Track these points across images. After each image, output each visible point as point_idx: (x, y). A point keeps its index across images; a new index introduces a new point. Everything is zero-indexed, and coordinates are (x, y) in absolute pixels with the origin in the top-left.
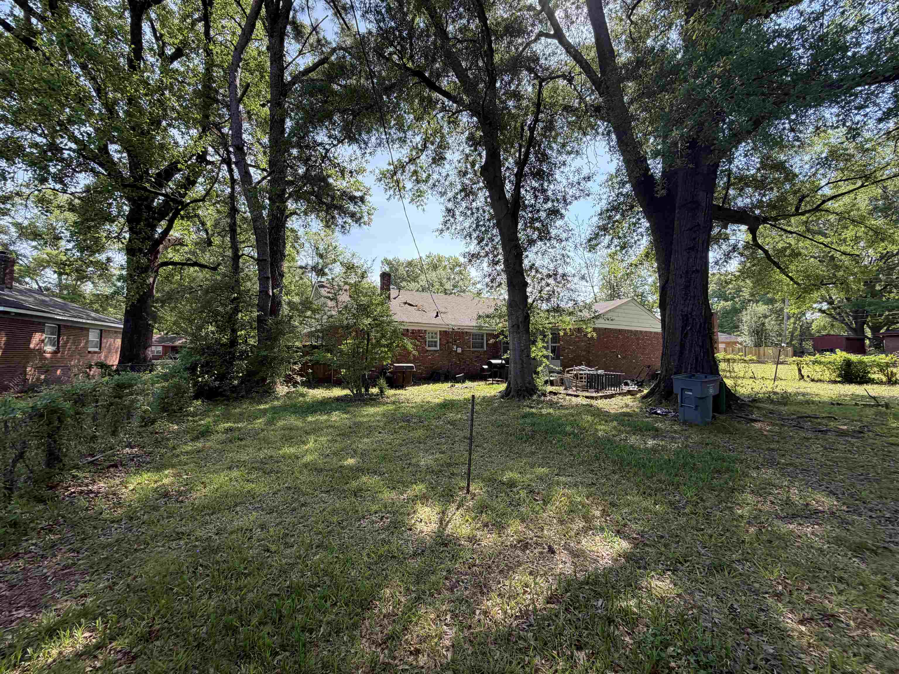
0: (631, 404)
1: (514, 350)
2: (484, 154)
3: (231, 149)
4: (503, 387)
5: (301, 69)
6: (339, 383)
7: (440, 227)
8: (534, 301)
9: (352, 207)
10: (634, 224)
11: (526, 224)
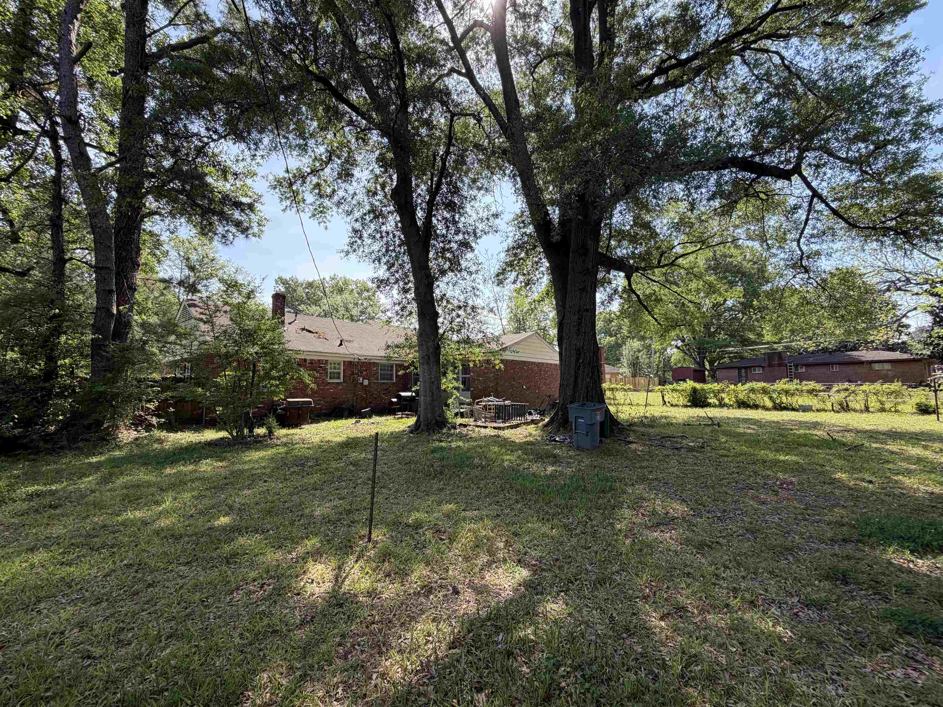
0: (534, 433)
1: (425, 382)
2: (395, 177)
3: (59, 120)
4: (412, 421)
5: (172, 42)
6: (212, 424)
7: (346, 248)
8: (444, 332)
9: (237, 215)
10: (537, 263)
11: (437, 253)
